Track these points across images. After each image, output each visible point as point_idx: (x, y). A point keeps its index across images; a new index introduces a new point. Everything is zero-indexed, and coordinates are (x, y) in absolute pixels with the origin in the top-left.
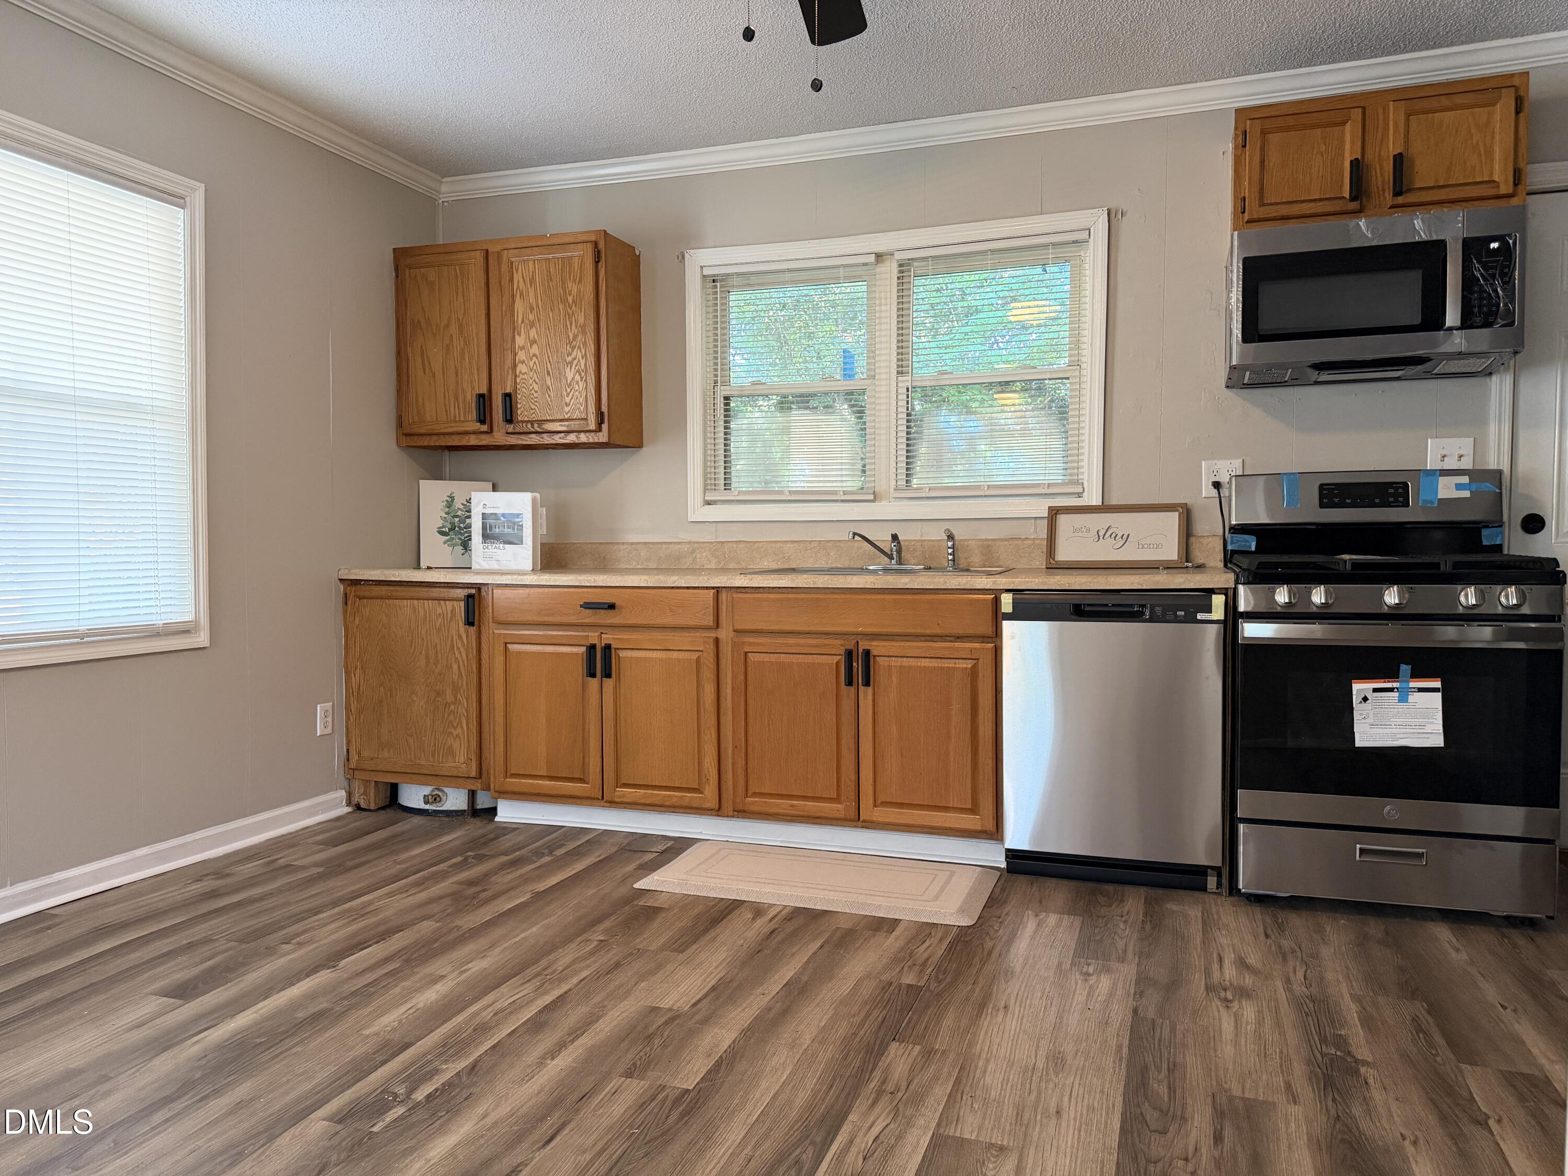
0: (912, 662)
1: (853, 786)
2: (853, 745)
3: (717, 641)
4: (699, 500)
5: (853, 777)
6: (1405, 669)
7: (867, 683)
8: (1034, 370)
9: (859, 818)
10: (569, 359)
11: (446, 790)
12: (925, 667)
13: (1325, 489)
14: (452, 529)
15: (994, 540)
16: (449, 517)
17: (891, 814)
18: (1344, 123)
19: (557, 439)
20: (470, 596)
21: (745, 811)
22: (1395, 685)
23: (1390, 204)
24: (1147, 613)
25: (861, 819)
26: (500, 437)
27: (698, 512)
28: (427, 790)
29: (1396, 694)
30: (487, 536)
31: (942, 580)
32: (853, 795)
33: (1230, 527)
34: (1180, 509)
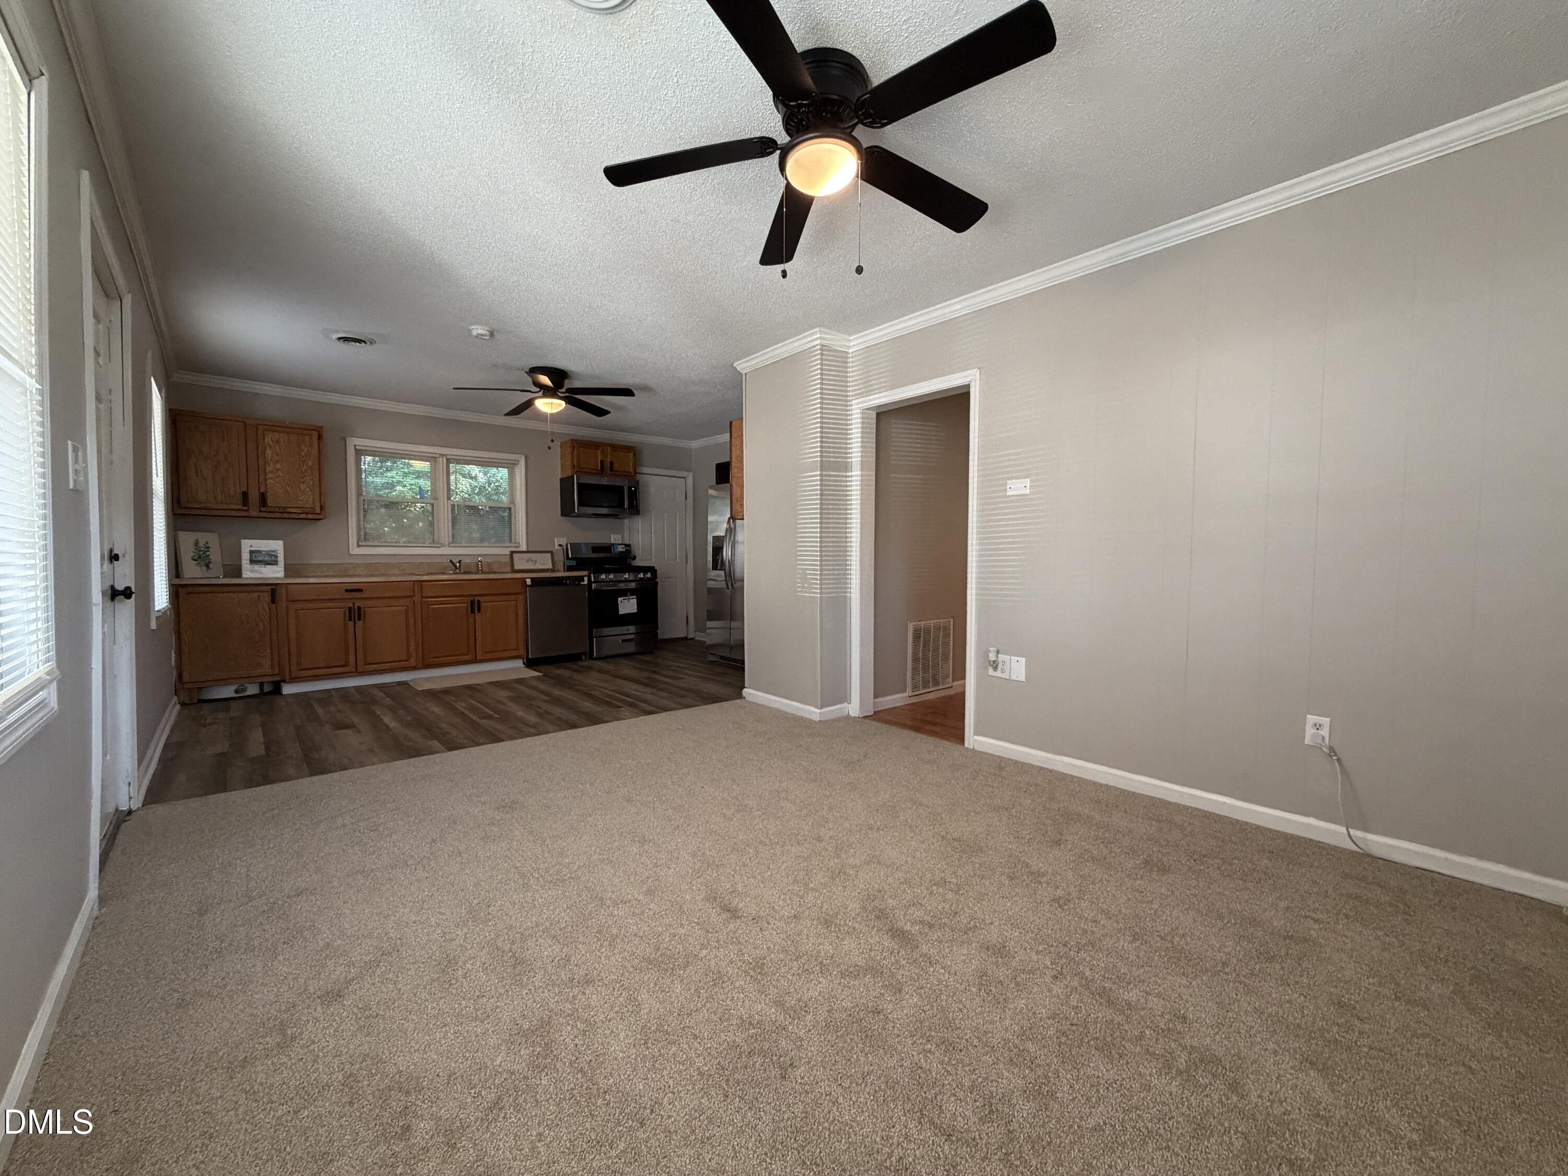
0: (495, 603)
1: (474, 650)
2: (474, 634)
3: (414, 601)
4: (355, 545)
5: (474, 646)
6: (629, 594)
7: (479, 611)
8: (498, 504)
10: (302, 480)
11: (246, 685)
12: (500, 604)
13: (593, 548)
14: (200, 557)
16: (197, 551)
17: (488, 655)
18: (598, 448)
19: (293, 516)
20: (272, 589)
23: (609, 474)
24: (567, 583)
25: (477, 660)
26: (253, 513)
27: (354, 550)
28: (234, 688)
29: (627, 600)
30: (252, 562)
33: (568, 558)
34: (551, 552)
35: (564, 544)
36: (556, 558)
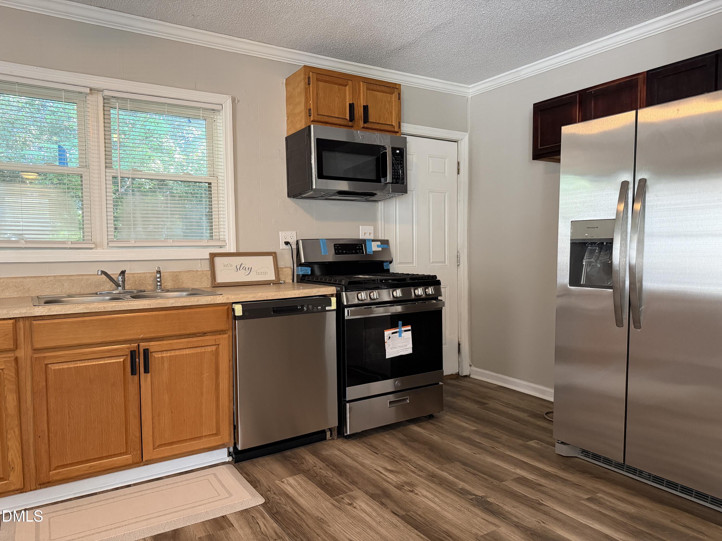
0: (178, 353)
1: (138, 440)
2: (137, 413)
3: (16, 359)
5: (138, 434)
6: (400, 323)
7: (147, 371)
8: (190, 176)
9: (142, 460)
12: (186, 354)
13: (336, 247)
15: (179, 272)
17: (167, 451)
18: (346, 86)
21: (49, 482)
22: (398, 330)
23: (362, 126)
24: (305, 309)
25: (144, 461)
29: (398, 334)
31: (195, 300)
32: (138, 447)
33: (300, 264)
34: (274, 254)
35: (293, 241)
36: (281, 264)
